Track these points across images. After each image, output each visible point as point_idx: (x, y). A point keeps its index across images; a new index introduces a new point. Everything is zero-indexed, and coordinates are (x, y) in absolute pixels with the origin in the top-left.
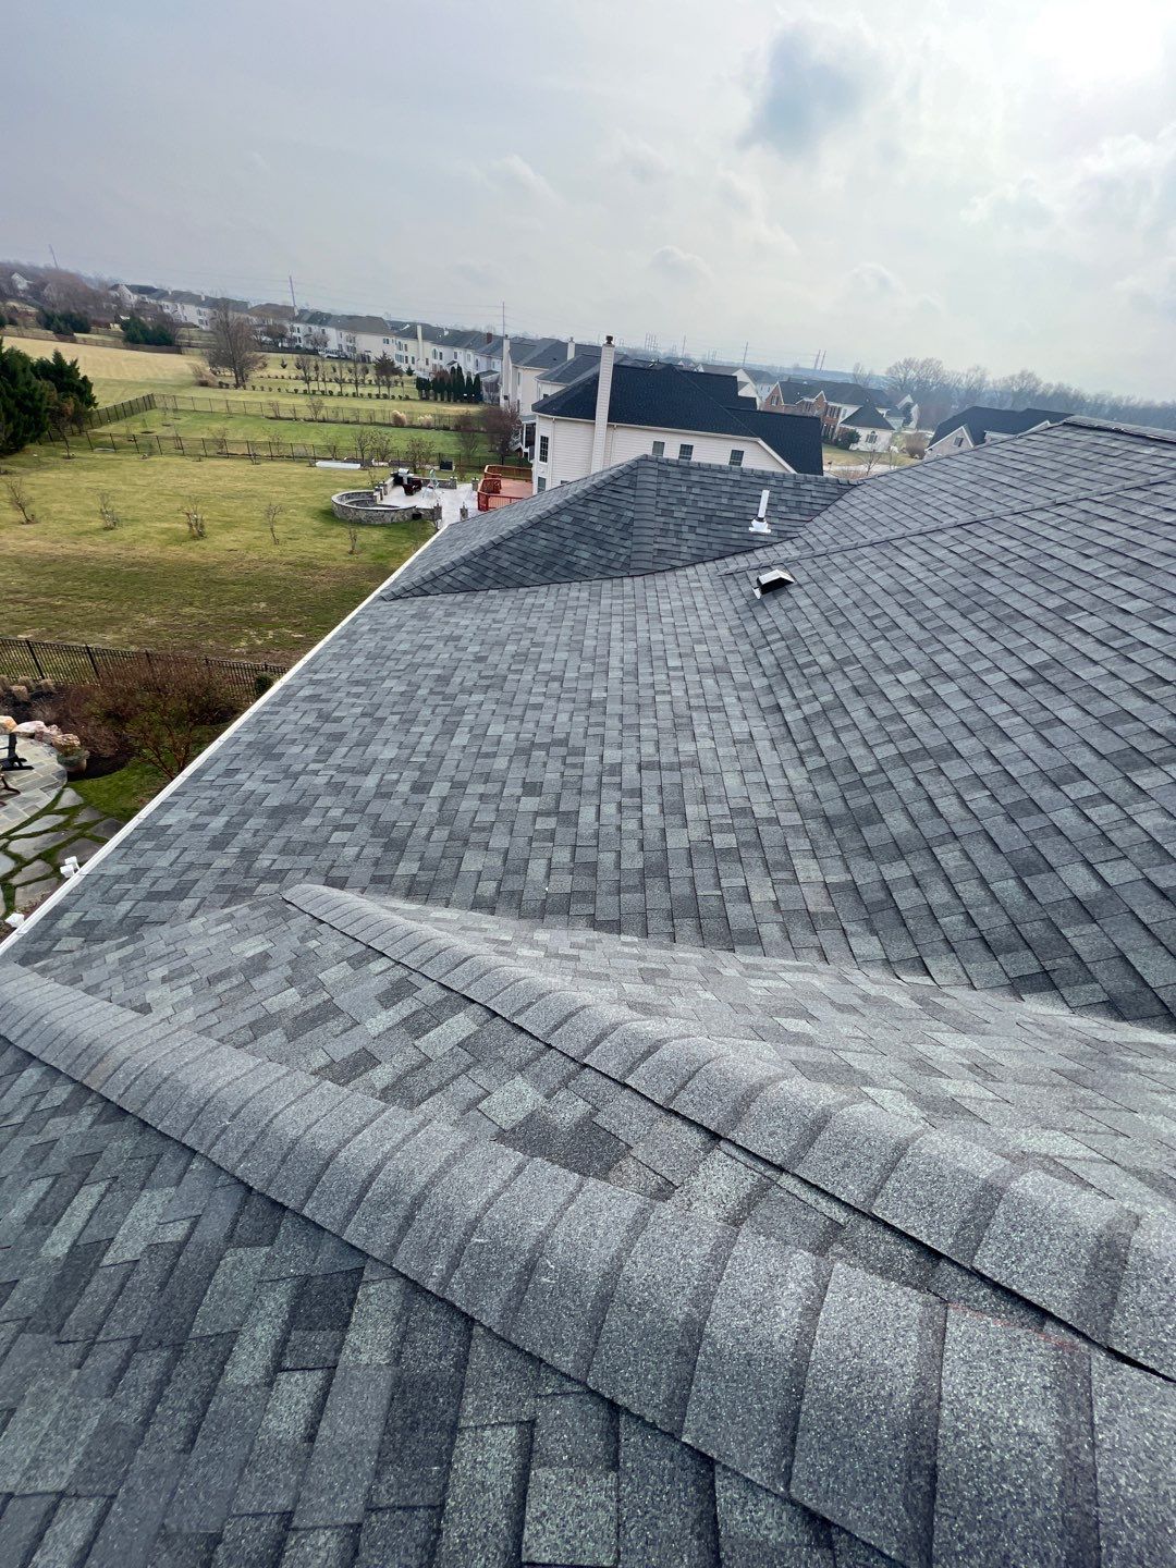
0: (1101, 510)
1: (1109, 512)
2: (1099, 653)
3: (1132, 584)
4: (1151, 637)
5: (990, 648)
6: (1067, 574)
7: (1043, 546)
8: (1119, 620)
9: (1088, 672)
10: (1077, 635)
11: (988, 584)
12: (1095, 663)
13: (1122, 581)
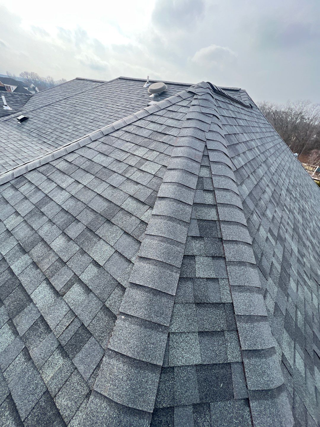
0: (90, 92)
1: (92, 93)
2: (101, 114)
3: (101, 103)
4: (107, 110)
5: (83, 118)
6: (90, 104)
7: (83, 100)
8: (101, 109)
9: (101, 117)
10: (97, 112)
11: (77, 108)
12: (101, 116)
13: (99, 103)
